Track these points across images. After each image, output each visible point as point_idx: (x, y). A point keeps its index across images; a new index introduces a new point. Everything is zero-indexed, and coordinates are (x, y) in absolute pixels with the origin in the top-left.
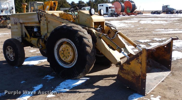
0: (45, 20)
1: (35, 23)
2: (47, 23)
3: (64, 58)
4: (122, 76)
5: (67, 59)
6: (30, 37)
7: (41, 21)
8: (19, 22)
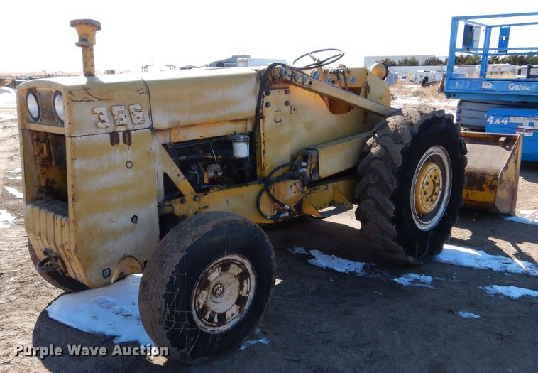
0: (286, 103)
3: (428, 202)
5: (433, 205)
6: (195, 194)
7: (265, 109)
8: (147, 124)
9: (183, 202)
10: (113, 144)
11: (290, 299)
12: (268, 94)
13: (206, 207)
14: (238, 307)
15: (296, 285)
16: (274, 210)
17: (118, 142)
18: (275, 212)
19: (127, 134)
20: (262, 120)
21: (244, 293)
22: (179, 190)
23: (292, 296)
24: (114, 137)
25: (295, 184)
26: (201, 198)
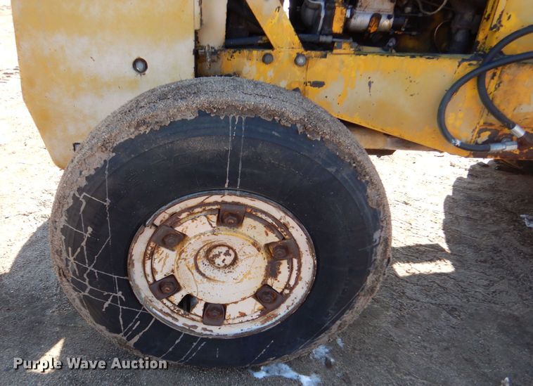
6: (301, 50)
9: (267, 60)
11: (444, 313)
13: (319, 84)
14: (259, 306)
15: (481, 290)
16: (481, 131)
18: (485, 136)
21: (278, 285)
22: (263, 34)
23: (452, 310)
26: (311, 62)
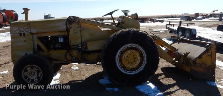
0: (78, 27)
1: (59, 32)
2: (81, 31)
3: (129, 64)
4: (195, 70)
5: (133, 65)
7: (70, 29)
8: (29, 32)
9: (43, 52)
10: (20, 36)
12: (71, 25)
13: (51, 54)
14: (38, 79)
17: (21, 35)
19: (24, 34)
20: (69, 32)
21: (39, 76)
24: (20, 35)
25: (76, 51)
26: (49, 52)
